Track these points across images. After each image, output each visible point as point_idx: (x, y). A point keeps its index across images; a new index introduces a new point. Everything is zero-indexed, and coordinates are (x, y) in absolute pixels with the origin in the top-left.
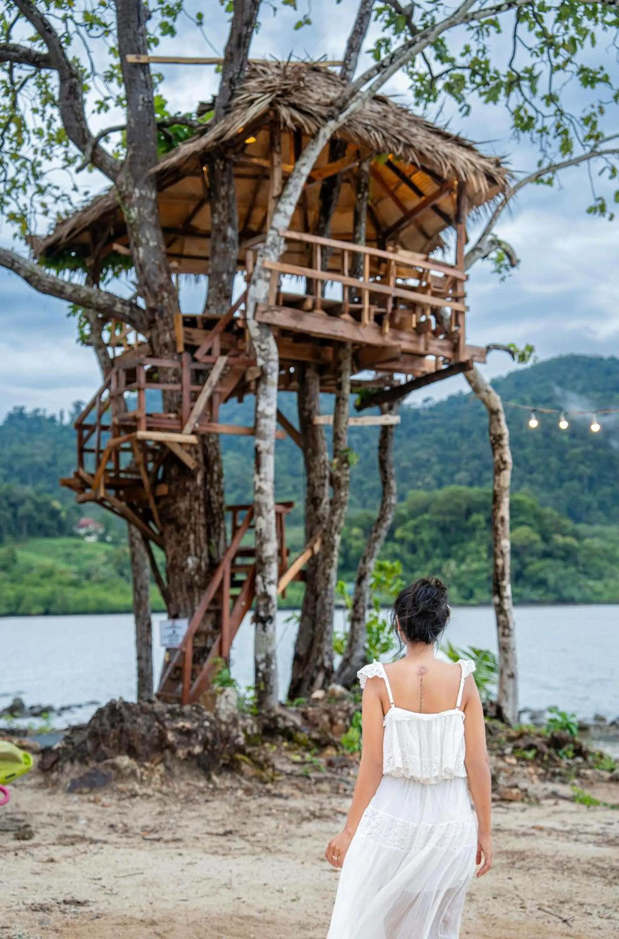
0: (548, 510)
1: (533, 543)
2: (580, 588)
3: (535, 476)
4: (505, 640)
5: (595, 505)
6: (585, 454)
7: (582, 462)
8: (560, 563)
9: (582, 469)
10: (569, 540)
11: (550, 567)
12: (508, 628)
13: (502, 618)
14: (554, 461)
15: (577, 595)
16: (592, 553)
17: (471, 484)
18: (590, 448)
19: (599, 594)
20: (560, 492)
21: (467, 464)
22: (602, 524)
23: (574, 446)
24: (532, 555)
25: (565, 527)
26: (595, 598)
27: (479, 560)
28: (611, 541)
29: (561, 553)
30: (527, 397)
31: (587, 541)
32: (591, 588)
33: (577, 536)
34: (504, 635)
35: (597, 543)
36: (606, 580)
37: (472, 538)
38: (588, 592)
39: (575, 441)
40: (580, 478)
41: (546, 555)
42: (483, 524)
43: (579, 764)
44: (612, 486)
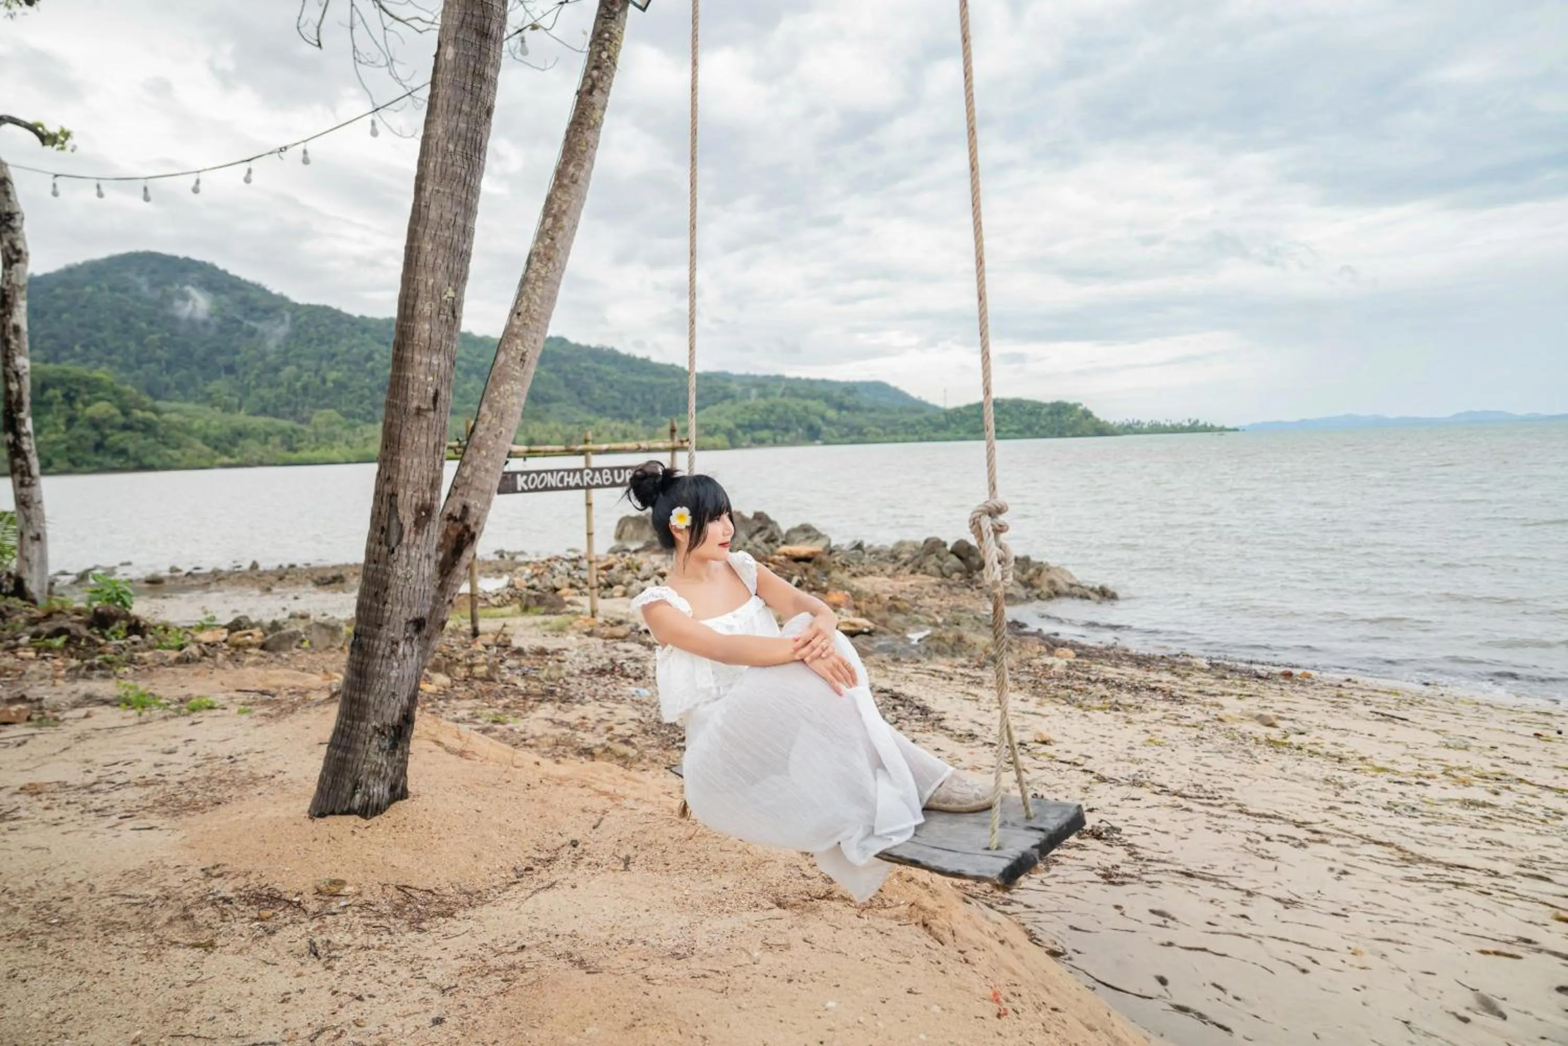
0: (128, 388)
1: (113, 416)
2: (159, 456)
3: (114, 357)
4: (24, 491)
5: (173, 385)
6: (163, 340)
7: (160, 348)
8: (140, 434)
9: (159, 353)
10: (149, 415)
11: (131, 438)
12: (30, 475)
13: (18, 461)
14: (132, 345)
15: (157, 462)
16: (171, 426)
17: (46, 362)
18: (167, 335)
19: (178, 461)
20: (140, 373)
21: (41, 343)
22: (179, 401)
23: (152, 333)
24: (112, 427)
25: (144, 403)
26: (175, 464)
27: (56, 432)
28: (188, 416)
29: (141, 426)
30: (104, 285)
31: (166, 416)
32: (170, 456)
33: (156, 411)
34: (22, 484)
35: (175, 418)
36: (182, 449)
37: (48, 412)
38: (167, 460)
39: (154, 328)
40: (158, 361)
41: (126, 427)
42: (60, 399)
43: (135, 643)
44: (187, 369)
